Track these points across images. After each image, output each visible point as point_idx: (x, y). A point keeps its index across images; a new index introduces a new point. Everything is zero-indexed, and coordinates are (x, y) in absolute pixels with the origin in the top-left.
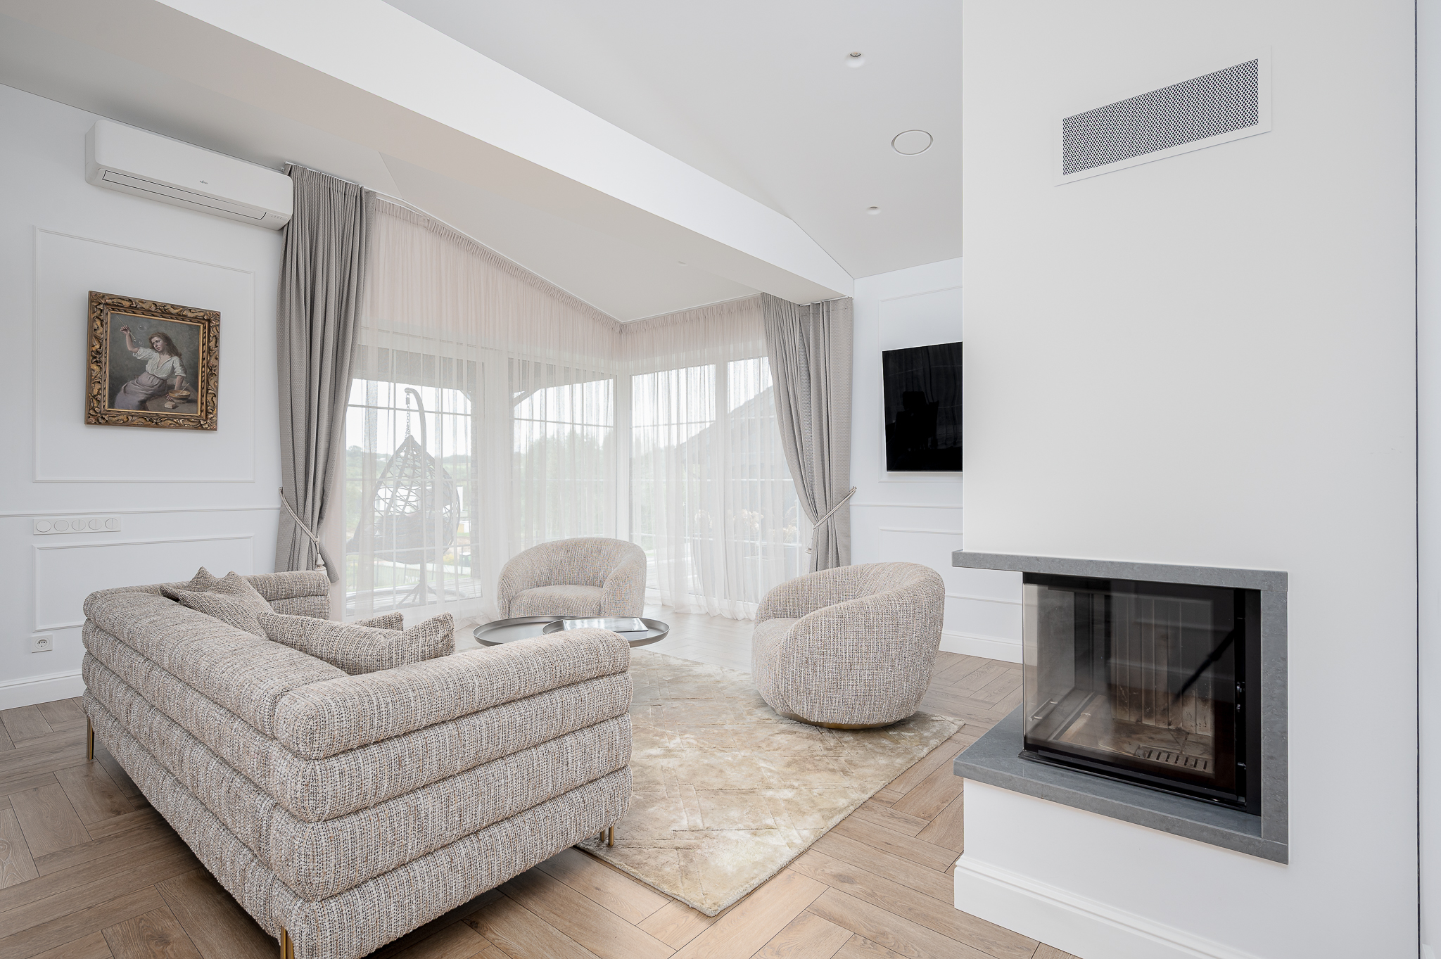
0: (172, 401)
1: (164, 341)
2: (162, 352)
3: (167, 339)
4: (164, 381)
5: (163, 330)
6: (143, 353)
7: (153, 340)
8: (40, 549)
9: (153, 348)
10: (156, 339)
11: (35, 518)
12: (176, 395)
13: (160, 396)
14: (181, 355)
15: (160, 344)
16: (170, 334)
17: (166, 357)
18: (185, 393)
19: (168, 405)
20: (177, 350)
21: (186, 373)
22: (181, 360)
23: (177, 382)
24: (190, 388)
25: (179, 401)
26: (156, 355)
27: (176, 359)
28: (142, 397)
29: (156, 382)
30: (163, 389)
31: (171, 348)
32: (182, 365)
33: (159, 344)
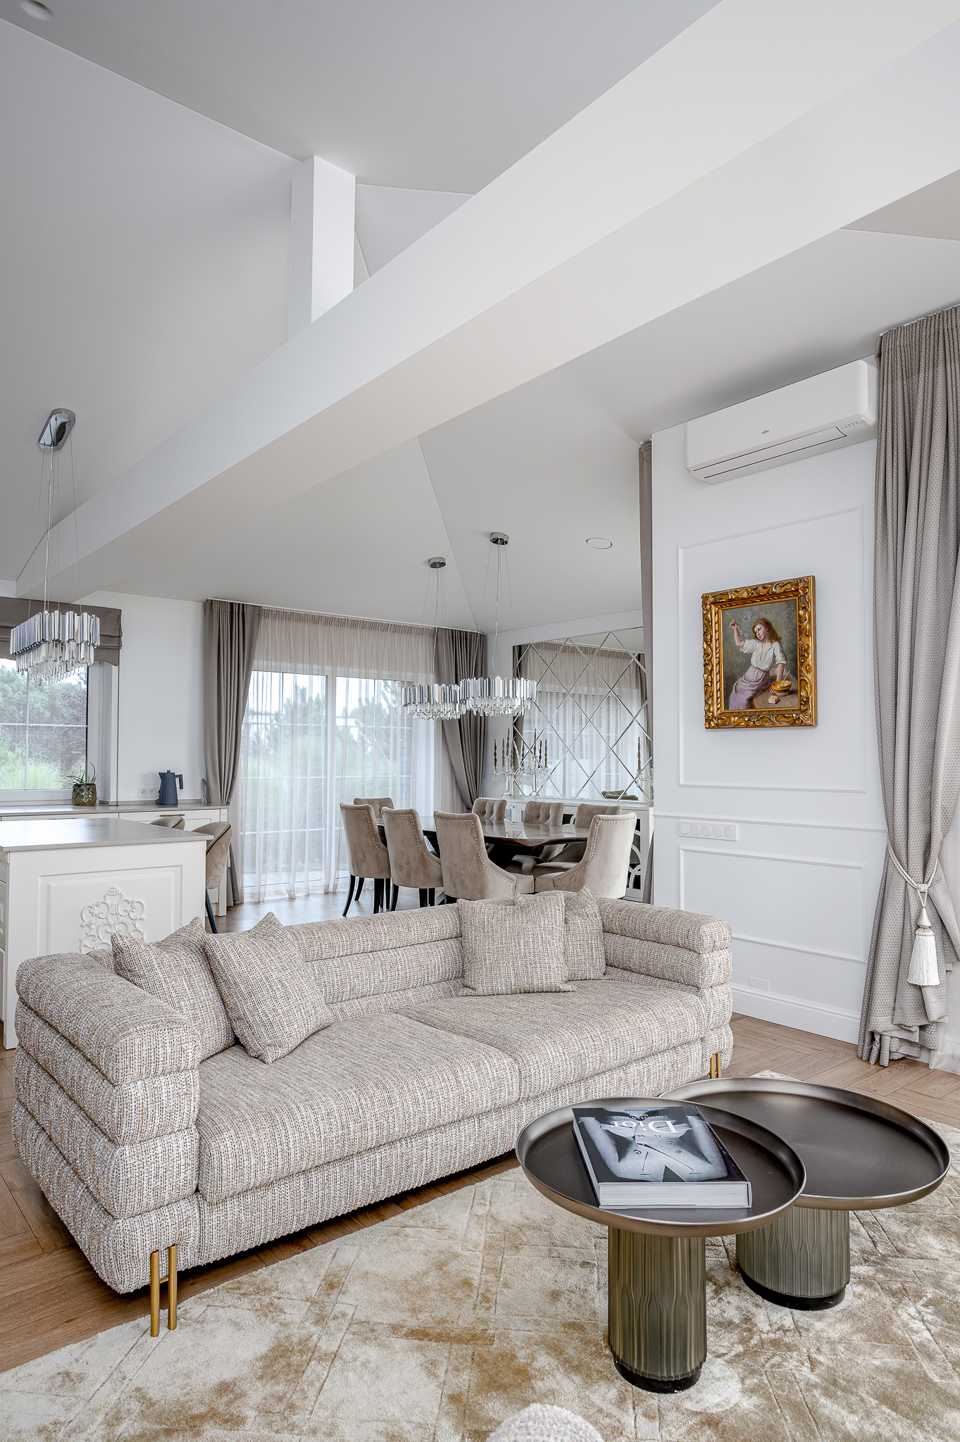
0: (774, 694)
1: (765, 627)
2: (763, 641)
3: (767, 624)
4: (767, 672)
5: (763, 615)
6: (748, 645)
7: (756, 629)
8: (684, 850)
9: (756, 638)
10: (758, 626)
11: (681, 820)
12: (778, 687)
13: (764, 691)
14: (780, 639)
15: (761, 630)
16: (770, 618)
17: (767, 645)
18: (786, 683)
19: (772, 700)
20: (776, 634)
21: (786, 659)
22: (781, 646)
23: (778, 672)
24: (791, 676)
25: (781, 694)
26: (759, 645)
27: (776, 644)
28: (749, 694)
29: (761, 675)
30: (767, 683)
31: (772, 635)
32: (782, 651)
33: (761, 632)
